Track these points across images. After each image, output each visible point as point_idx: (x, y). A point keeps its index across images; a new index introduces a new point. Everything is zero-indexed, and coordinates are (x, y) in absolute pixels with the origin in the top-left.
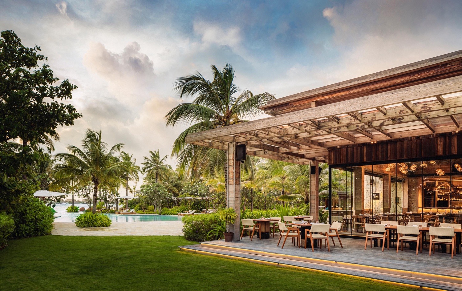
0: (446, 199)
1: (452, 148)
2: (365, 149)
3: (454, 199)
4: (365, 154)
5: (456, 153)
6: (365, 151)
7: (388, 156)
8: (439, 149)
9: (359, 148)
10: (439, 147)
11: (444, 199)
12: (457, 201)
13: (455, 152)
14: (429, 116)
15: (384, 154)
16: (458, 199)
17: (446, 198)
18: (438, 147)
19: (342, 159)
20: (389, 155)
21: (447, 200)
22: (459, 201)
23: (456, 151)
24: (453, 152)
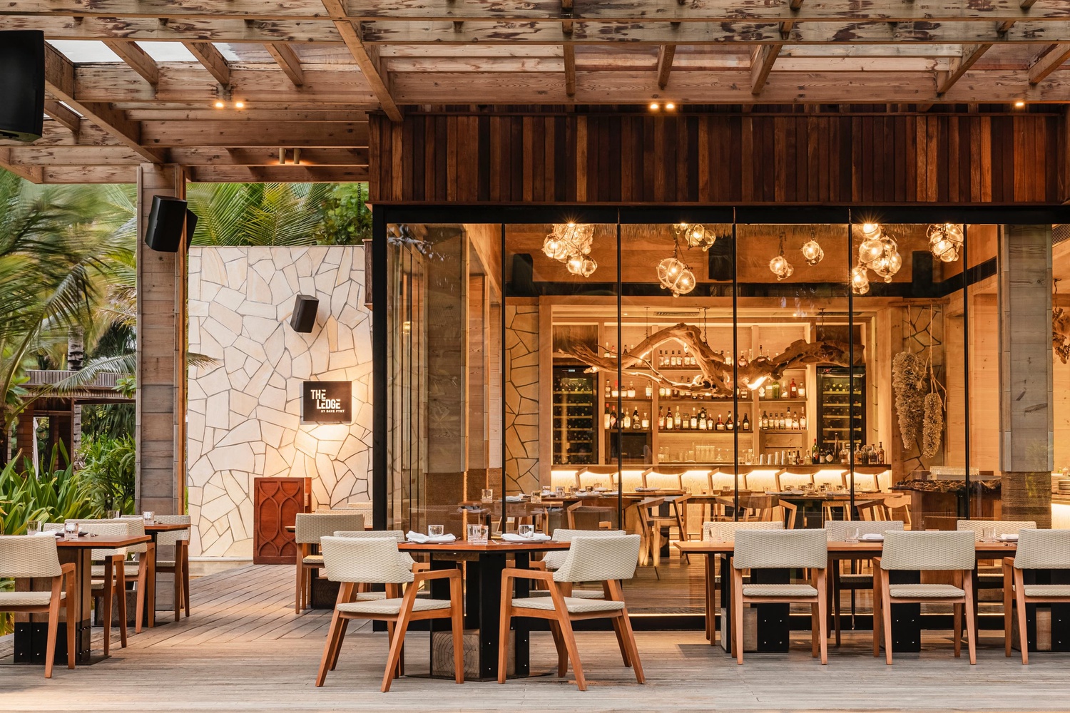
0: (640, 422)
1: (973, 172)
2: (582, 132)
3: (678, 422)
4: (580, 160)
5: (989, 200)
6: (582, 145)
7: (701, 185)
8: (924, 171)
9: (550, 123)
10: (921, 160)
11: (633, 421)
12: (690, 429)
13: (985, 194)
14: (1042, 30)
15: (682, 171)
16: (694, 423)
17: (642, 418)
18: (920, 164)
19: (457, 177)
20: (703, 178)
21: (645, 424)
22: (698, 430)
23: (989, 190)
24: (975, 190)
